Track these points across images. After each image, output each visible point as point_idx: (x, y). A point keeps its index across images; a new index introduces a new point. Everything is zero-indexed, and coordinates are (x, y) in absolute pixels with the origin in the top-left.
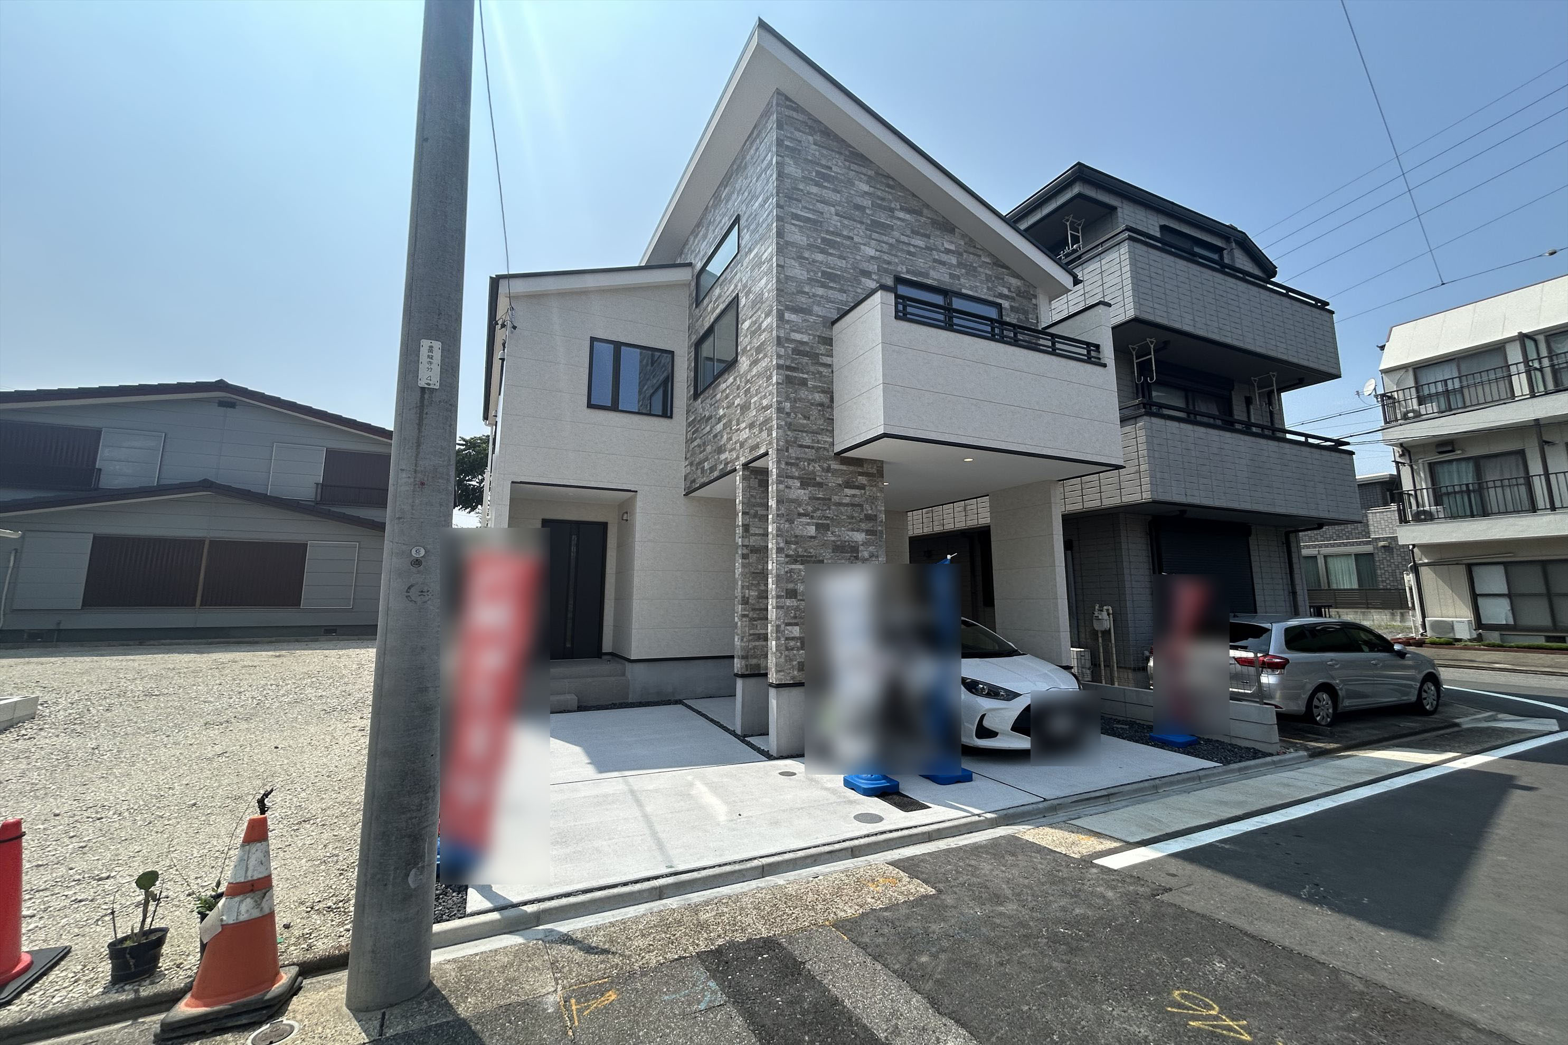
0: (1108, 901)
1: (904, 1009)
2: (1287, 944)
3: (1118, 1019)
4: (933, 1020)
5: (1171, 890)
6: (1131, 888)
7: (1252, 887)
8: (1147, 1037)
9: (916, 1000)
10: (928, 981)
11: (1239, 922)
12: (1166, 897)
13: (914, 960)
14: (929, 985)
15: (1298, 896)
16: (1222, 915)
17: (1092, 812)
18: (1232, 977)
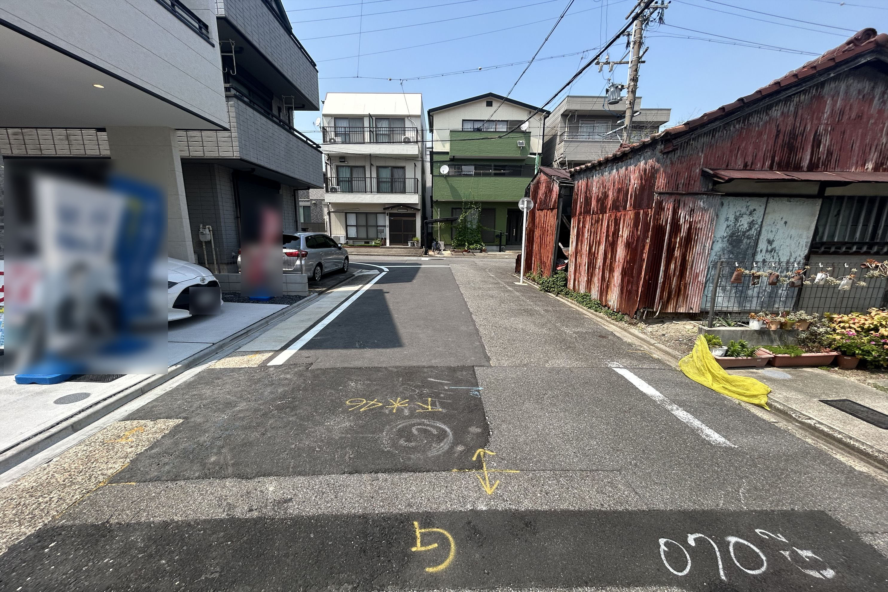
0: (291, 380)
1: (225, 492)
2: (366, 366)
3: (335, 425)
4: (250, 485)
5: (312, 364)
6: (296, 370)
7: (340, 350)
8: (350, 425)
9: (228, 483)
10: (227, 468)
11: (346, 365)
12: (312, 367)
13: (205, 464)
14: (230, 470)
15: (356, 348)
16: (338, 365)
17: (245, 342)
18: (359, 386)
